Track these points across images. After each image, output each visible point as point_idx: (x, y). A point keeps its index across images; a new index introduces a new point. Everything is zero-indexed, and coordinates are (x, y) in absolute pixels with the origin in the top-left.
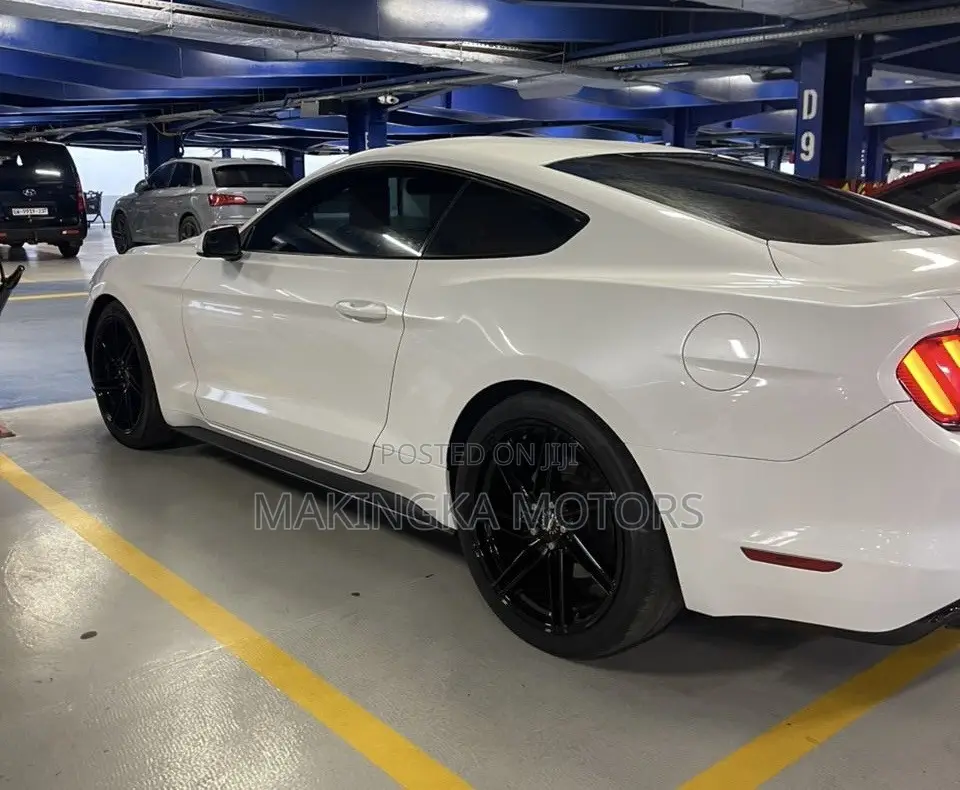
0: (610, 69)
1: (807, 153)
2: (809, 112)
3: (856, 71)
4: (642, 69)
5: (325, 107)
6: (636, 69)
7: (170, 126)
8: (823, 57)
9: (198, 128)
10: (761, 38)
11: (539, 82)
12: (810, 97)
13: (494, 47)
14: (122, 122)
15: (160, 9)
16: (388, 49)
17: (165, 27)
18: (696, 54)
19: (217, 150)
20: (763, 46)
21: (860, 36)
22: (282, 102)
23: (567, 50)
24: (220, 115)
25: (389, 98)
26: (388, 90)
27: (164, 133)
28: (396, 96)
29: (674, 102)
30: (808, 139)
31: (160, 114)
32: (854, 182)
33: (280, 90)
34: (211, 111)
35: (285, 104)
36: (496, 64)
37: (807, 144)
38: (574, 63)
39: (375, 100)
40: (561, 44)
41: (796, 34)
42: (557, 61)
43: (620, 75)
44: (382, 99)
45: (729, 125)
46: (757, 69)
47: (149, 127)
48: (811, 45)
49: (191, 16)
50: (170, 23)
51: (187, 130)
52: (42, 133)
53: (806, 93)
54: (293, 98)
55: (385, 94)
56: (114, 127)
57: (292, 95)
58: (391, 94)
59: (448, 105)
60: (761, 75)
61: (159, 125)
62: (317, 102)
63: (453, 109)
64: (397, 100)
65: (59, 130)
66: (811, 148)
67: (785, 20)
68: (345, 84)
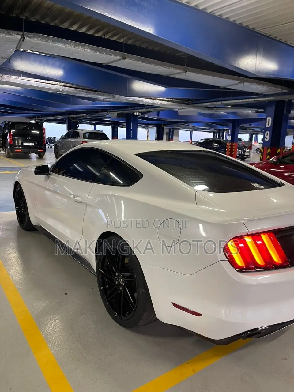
0: (207, 107)
1: (267, 138)
2: (268, 125)
3: (285, 112)
4: (217, 108)
5: (118, 115)
6: (215, 107)
7: (75, 118)
8: (274, 107)
9: (83, 119)
10: (254, 100)
11: (183, 110)
12: (269, 120)
13: (168, 99)
14: (60, 117)
15: (58, 85)
16: (132, 99)
17: (60, 91)
18: (233, 104)
19: (92, 125)
20: (254, 102)
21: (287, 100)
22: (106, 113)
23: (192, 101)
24: (88, 116)
25: (138, 113)
26: (137, 111)
27: (73, 121)
28: (140, 113)
29: (231, 117)
30: (267, 134)
31: (72, 115)
32: (282, 148)
33: (105, 110)
34: (85, 115)
35: (107, 114)
36: (168, 105)
37: (267, 135)
38: (194, 105)
39: (134, 113)
40: (190, 99)
41: (265, 99)
42: (189, 104)
43: (210, 109)
44: (135, 113)
45: (251, 125)
46: (253, 109)
47: (68, 118)
48: (270, 103)
49: (68, 88)
50: (61, 90)
51: (80, 120)
52: (38, 119)
53: (268, 118)
54: (110, 112)
55: (137, 112)
56: (59, 117)
57: (110, 111)
58: (138, 112)
59: (158, 116)
60: (255, 111)
61: (72, 118)
62: (116, 114)
63: (160, 117)
64: (140, 114)
65: (43, 118)
66: (268, 137)
67: (261, 94)
68: (125, 108)
